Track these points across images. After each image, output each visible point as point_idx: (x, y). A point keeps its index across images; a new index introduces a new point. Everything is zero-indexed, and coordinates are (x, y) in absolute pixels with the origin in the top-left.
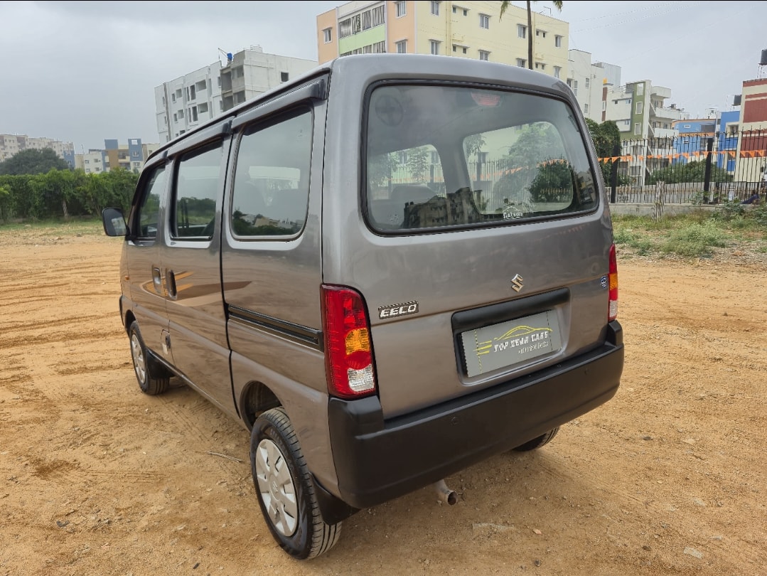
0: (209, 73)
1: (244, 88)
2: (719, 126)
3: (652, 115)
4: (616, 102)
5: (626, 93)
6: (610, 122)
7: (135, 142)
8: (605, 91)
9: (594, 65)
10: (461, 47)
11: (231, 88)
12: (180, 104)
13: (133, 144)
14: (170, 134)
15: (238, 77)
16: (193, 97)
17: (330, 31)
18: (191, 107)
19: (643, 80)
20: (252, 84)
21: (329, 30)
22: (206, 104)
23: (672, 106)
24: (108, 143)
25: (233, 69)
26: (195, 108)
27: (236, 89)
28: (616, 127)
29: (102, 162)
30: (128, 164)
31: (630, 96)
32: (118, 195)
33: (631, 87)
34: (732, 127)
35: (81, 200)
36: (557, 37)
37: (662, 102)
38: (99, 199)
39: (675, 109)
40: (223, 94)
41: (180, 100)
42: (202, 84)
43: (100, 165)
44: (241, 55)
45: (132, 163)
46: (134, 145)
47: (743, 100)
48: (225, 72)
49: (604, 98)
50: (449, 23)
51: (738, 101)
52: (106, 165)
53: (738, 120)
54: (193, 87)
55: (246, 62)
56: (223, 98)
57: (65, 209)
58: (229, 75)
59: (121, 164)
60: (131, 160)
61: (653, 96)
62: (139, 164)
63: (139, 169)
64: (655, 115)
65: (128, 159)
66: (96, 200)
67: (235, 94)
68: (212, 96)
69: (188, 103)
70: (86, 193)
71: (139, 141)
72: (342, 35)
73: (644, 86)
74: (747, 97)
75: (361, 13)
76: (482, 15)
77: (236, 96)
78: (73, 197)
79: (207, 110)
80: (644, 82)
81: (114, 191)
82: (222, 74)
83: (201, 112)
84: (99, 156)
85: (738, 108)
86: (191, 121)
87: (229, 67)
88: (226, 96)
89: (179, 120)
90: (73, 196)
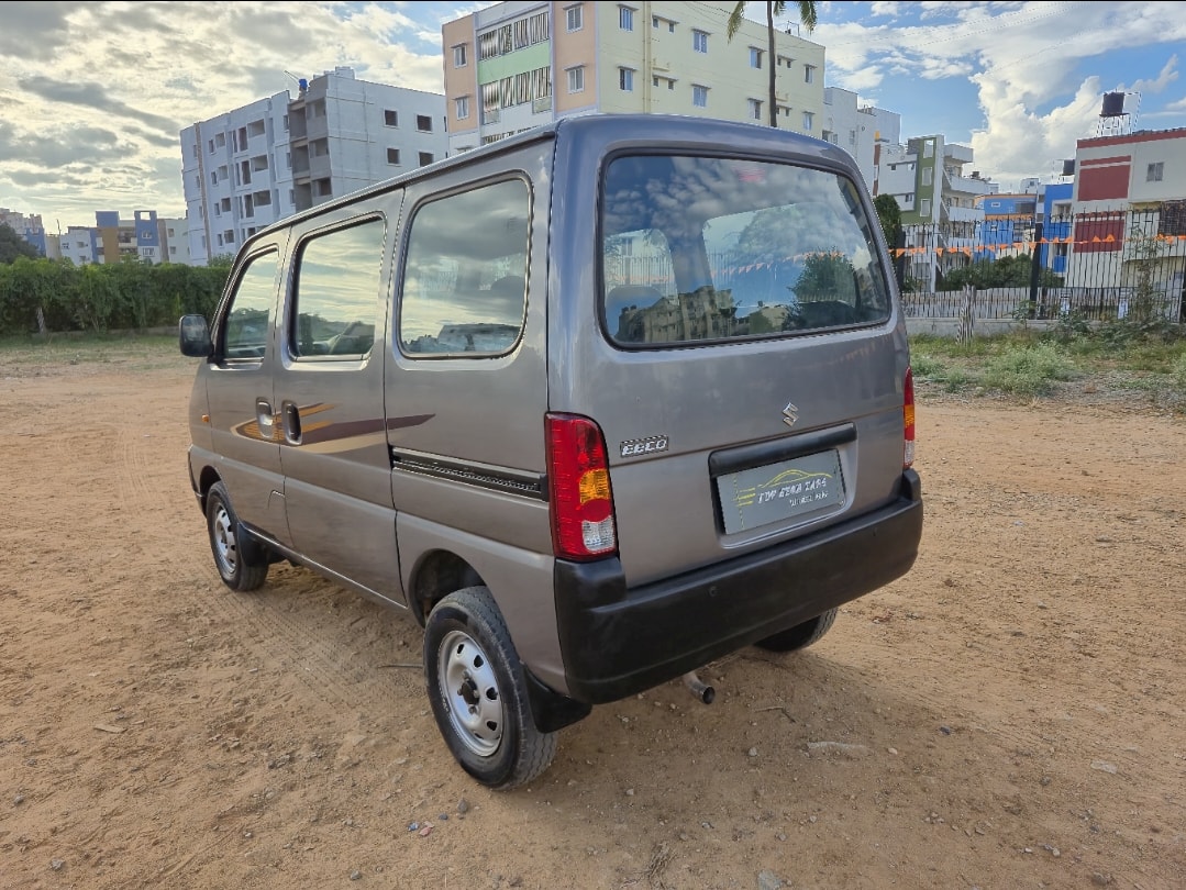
0: (270, 109)
1: (327, 133)
2: (1042, 204)
3: (946, 188)
4: (894, 168)
5: (908, 153)
6: (885, 196)
7: (145, 217)
8: (878, 148)
9: (862, 111)
10: (666, 79)
11: (305, 132)
12: (221, 157)
13: (142, 218)
14: (204, 203)
15: (317, 115)
16: (244, 146)
17: (463, 50)
18: (240, 162)
19: (934, 135)
20: (339, 127)
21: (462, 47)
22: (265, 157)
23: (975, 175)
24: (101, 216)
25: (308, 104)
26: (246, 164)
27: (313, 134)
28: (895, 203)
29: (90, 246)
30: (134, 251)
31: (914, 157)
32: (129, 300)
33: (916, 146)
34: (1061, 206)
35: (68, 307)
36: (808, 68)
37: (960, 168)
38: (98, 306)
39: (978, 179)
40: (292, 143)
41: (221, 151)
42: (259, 126)
43: (88, 252)
44: (321, 82)
45: (140, 250)
46: (144, 221)
47: (1078, 168)
48: (295, 108)
49: (876, 161)
50: (647, 41)
51: (1069, 168)
52: (98, 251)
53: (1070, 197)
54: (243, 131)
55: (329, 92)
56: (292, 149)
57: (41, 320)
58: (301, 112)
59: (123, 249)
60: (139, 244)
61: (948, 158)
62: (151, 250)
63: (152, 259)
64: (950, 187)
65: (134, 243)
66: (92, 307)
67: (311, 142)
68: (275, 145)
69: (235, 155)
70: (76, 295)
71: (153, 214)
72: (482, 56)
73: (935, 143)
74: (1083, 163)
75: (512, 22)
76: (697, 32)
77: (314, 145)
78: (54, 303)
79: (266, 168)
80: (934, 139)
81: (122, 293)
82: (290, 111)
83: (257, 170)
84: (86, 239)
85: (1070, 179)
86: (239, 184)
87: (303, 101)
88: (297, 145)
89: (220, 183)
90: (54, 300)
